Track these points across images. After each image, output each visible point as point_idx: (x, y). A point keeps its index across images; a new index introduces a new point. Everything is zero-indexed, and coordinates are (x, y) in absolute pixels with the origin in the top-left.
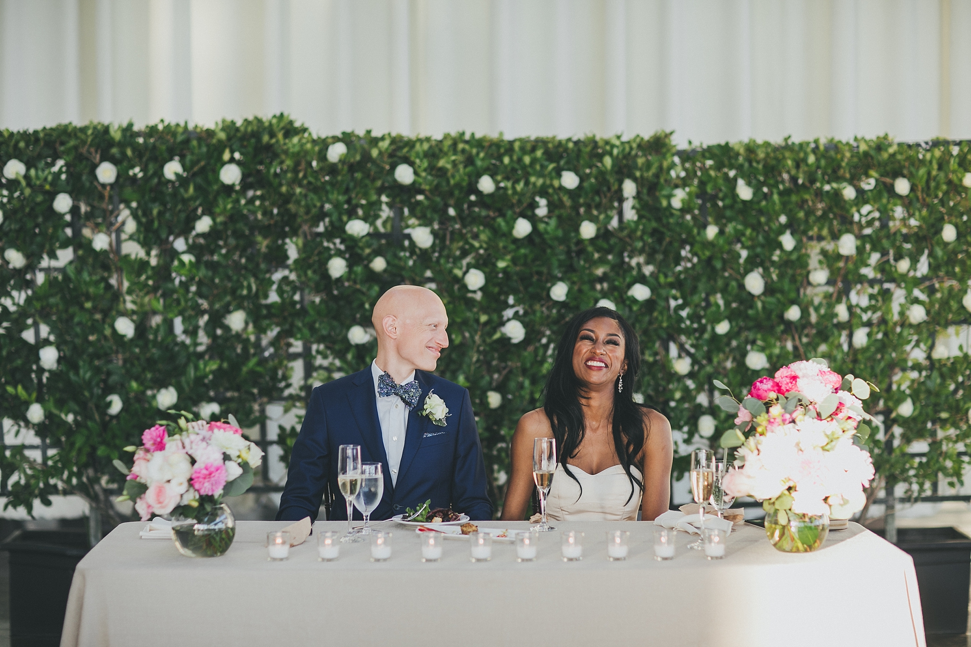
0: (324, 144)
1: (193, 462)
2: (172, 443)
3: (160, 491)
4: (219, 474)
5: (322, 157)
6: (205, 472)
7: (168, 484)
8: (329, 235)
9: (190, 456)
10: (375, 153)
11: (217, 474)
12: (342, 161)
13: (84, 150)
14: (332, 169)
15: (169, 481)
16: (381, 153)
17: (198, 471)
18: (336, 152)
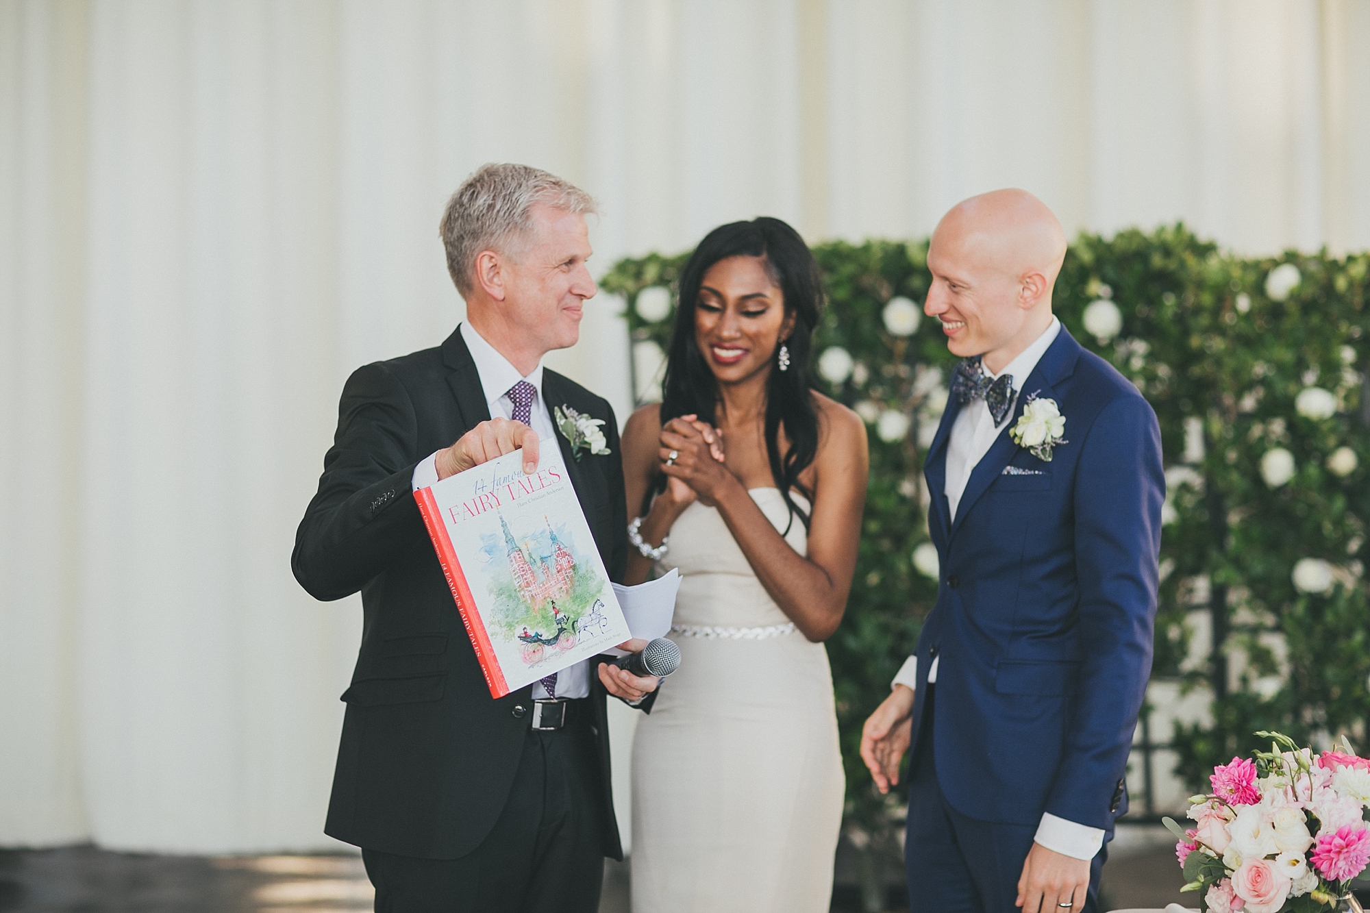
0: (1260, 272)
1: (1313, 824)
2: (1268, 786)
3: (1258, 875)
4: (1364, 844)
5: (1258, 289)
6: (1338, 841)
7: (1269, 862)
8: (1265, 412)
9: (1307, 812)
10: (1341, 283)
11: (1359, 845)
12: (1294, 296)
13: (867, 281)
14: (1275, 311)
15: (1273, 857)
16: (1351, 284)
17: (1328, 839)
18: (1283, 283)
